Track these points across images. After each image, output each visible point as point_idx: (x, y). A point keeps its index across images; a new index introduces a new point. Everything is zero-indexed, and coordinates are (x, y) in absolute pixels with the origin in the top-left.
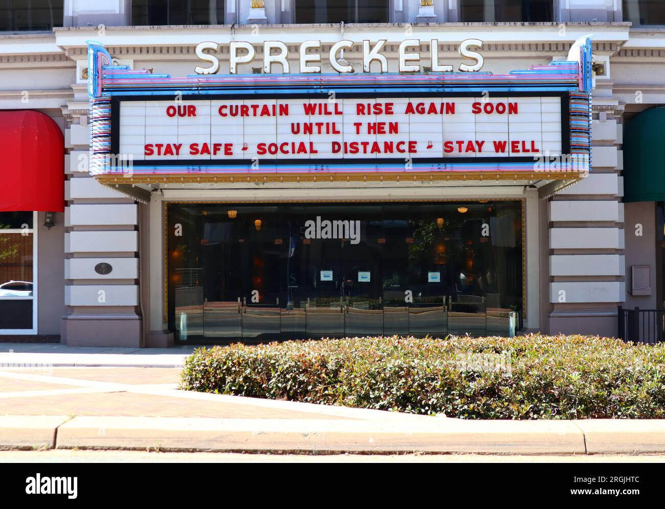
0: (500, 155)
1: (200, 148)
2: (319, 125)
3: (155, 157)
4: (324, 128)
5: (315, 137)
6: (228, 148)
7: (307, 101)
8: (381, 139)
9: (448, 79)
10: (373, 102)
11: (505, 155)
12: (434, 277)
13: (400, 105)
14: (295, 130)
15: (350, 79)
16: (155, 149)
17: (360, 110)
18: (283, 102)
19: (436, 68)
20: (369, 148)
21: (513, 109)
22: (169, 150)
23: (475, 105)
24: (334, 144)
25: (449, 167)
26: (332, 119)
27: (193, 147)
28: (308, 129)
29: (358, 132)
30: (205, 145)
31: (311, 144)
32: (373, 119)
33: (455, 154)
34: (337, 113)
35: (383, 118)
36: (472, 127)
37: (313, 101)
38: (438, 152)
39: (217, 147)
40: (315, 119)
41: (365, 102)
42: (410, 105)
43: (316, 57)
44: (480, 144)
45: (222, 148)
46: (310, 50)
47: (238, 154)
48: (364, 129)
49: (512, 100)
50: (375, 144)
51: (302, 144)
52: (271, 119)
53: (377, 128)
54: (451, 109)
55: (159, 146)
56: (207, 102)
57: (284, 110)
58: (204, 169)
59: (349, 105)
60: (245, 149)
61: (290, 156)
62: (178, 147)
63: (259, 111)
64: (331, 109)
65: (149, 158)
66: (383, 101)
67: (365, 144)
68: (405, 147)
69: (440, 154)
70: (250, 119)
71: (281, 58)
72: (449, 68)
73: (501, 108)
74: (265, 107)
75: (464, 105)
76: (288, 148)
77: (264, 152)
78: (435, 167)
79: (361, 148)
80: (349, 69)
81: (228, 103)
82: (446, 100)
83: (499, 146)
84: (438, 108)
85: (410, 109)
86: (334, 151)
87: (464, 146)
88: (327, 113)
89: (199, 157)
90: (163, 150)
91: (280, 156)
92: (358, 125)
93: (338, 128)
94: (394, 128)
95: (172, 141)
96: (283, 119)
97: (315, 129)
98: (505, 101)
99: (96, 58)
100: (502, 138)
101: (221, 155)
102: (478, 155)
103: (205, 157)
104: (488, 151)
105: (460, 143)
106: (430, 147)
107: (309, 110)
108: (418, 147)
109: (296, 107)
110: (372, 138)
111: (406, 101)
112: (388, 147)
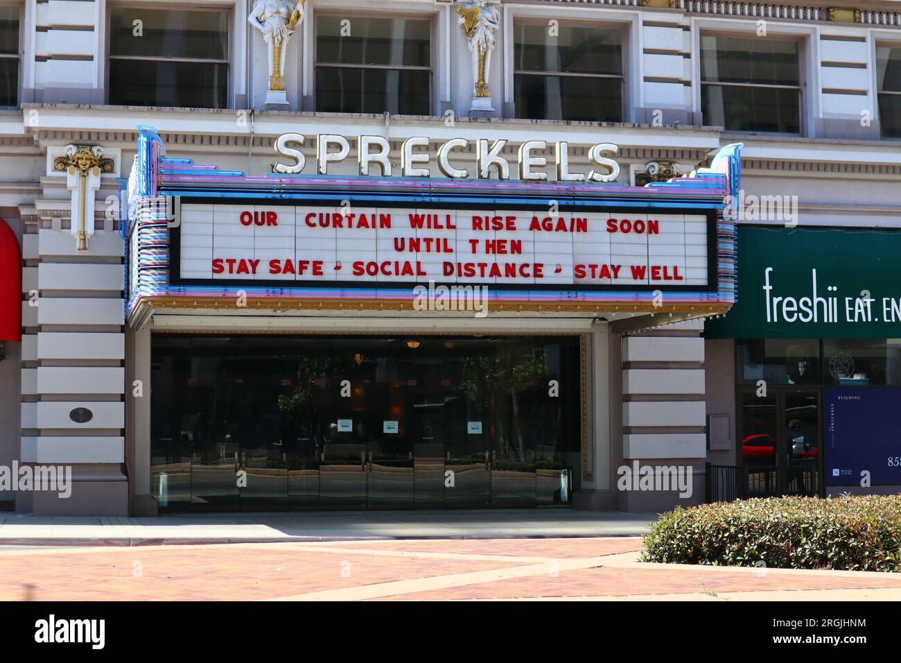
0: (639, 282)
1: (282, 265)
2: (428, 241)
3: (225, 275)
4: (433, 245)
5: (422, 256)
6: (317, 266)
7: (413, 212)
8: (502, 260)
9: (579, 189)
10: (491, 214)
11: (644, 282)
12: (475, 428)
13: (523, 219)
14: (399, 246)
15: (464, 186)
16: (226, 266)
17: (477, 223)
18: (385, 211)
19: (565, 175)
20: (488, 270)
21: (654, 228)
22: (243, 267)
23: (610, 222)
24: (446, 264)
25: (581, 296)
26: (443, 234)
27: (274, 264)
28: (415, 245)
29: (474, 251)
30: (289, 262)
31: (418, 264)
32: (492, 235)
33: (588, 280)
34: (450, 226)
35: (503, 235)
36: (606, 248)
37: (420, 212)
38: (568, 277)
39: (303, 265)
40: (422, 233)
41: (482, 214)
42: (535, 220)
43: (424, 157)
44: (616, 269)
45: (310, 267)
46: (417, 148)
47: (329, 274)
48: (481, 247)
49: (653, 217)
50: (495, 266)
51: (407, 264)
52: (370, 232)
53: (496, 247)
54: (582, 226)
55: (231, 262)
56: (291, 208)
57: (386, 222)
58: (287, 292)
59: (463, 219)
60: (338, 268)
61: (393, 278)
62: (255, 264)
63: (355, 221)
64: (442, 221)
65: (217, 276)
66: (503, 214)
67: (482, 266)
68: (530, 270)
69: (570, 281)
70: (344, 231)
71: (382, 157)
72: (581, 177)
73: (639, 227)
74: (363, 217)
75: (597, 222)
76: (391, 268)
77: (362, 273)
78: (564, 296)
79: (477, 270)
80: (464, 173)
81: (317, 210)
82: (576, 215)
83: (638, 272)
84: (568, 224)
85: (535, 225)
86: (446, 274)
87: (598, 271)
88: (438, 227)
89: (280, 277)
90: (236, 266)
91: (381, 277)
92: (474, 242)
93: (451, 245)
94: (517, 247)
95: (248, 256)
96: (384, 232)
97: (423, 245)
98: (645, 218)
99: (149, 147)
100: (641, 262)
101: (308, 275)
102: (614, 282)
103: (289, 276)
104: (625, 277)
105: (593, 267)
106: (558, 271)
107: (416, 222)
108: (544, 271)
109: (400, 218)
110: (490, 259)
111: (531, 214)
112: (510, 270)
